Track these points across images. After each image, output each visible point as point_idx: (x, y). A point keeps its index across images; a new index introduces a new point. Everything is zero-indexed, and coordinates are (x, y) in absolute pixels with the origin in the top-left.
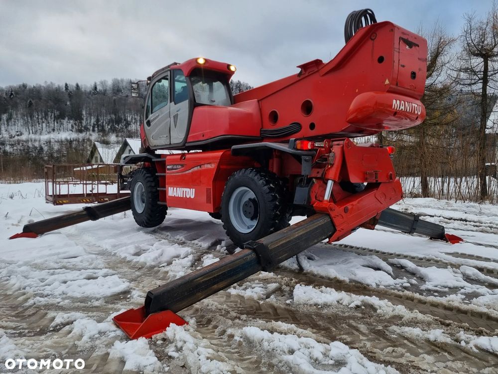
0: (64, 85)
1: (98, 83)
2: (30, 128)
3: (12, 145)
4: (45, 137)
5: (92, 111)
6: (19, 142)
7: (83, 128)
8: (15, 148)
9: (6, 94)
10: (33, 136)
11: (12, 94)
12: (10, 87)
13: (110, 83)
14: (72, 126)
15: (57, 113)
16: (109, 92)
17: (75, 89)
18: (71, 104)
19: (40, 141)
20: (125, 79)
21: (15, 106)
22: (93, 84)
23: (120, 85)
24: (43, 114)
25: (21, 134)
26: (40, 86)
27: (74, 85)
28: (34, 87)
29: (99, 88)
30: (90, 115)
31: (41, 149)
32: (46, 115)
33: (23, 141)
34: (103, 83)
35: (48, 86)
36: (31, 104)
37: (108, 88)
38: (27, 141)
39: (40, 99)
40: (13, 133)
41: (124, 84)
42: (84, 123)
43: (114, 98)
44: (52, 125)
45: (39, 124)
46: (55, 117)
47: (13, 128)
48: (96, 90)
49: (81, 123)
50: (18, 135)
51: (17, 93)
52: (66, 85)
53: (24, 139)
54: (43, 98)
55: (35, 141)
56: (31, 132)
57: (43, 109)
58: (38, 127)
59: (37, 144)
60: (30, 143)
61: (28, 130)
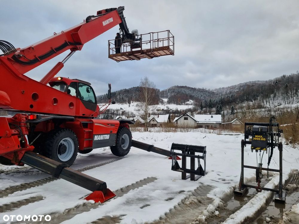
2: (286, 100)
3: (275, 111)
4: (294, 105)
6: (279, 109)
8: (276, 113)
9: (274, 83)
10: (287, 105)
11: (277, 82)
12: (276, 78)
19: (291, 108)
21: (278, 89)
24: (295, 91)
25: (281, 105)
26: (294, 74)
28: (290, 76)
31: (292, 112)
33: (281, 108)
36: (287, 86)
38: (283, 109)
39: (293, 82)
40: (276, 104)
45: (292, 97)
47: (276, 101)
50: (279, 105)
51: (280, 81)
53: (282, 107)
54: (295, 81)
55: (288, 108)
56: (286, 103)
57: (295, 88)
58: (291, 99)
59: (289, 110)
60: (285, 109)
61: (284, 102)
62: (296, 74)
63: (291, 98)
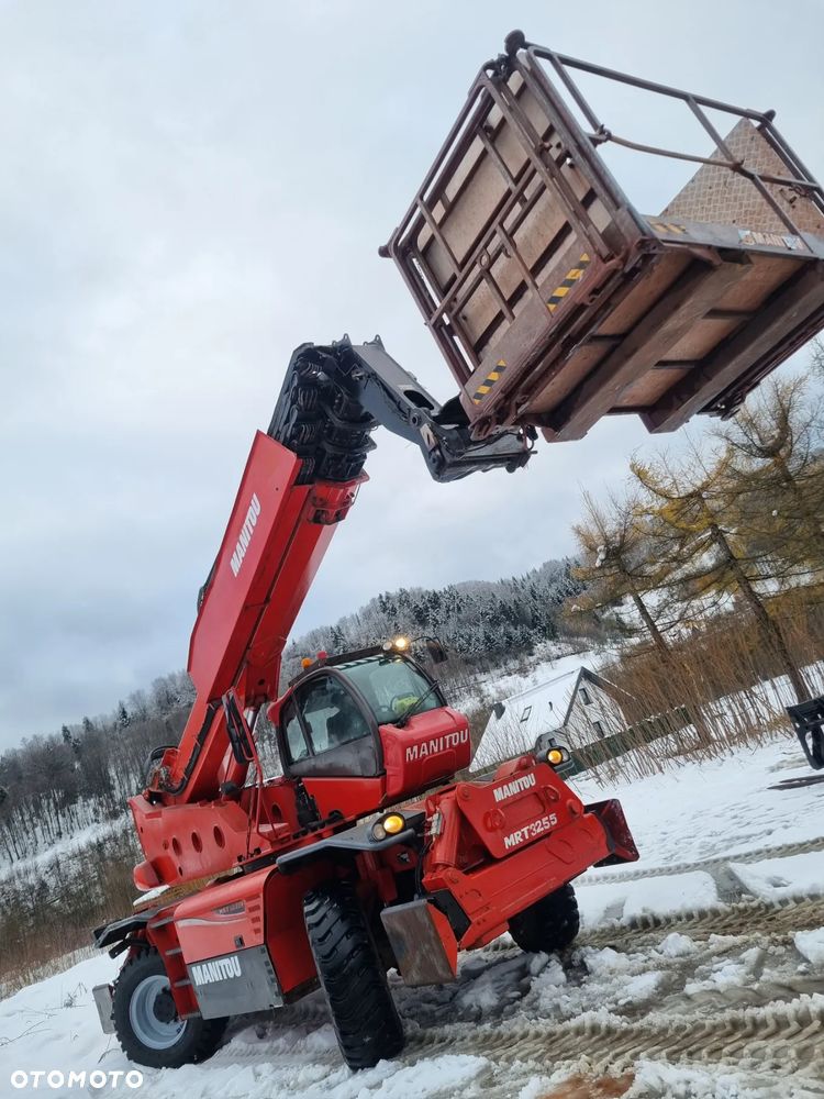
0: (61, 732)
1: (126, 701)
2: (11, 848)
4: (44, 857)
5: (128, 762)
7: (118, 807)
10: (20, 865)
13: (149, 692)
14: (95, 811)
15: (59, 795)
16: (153, 712)
17: (83, 731)
18: (82, 765)
19: (36, 870)
20: (176, 673)
22: (116, 708)
23: (171, 689)
24: (32, 807)
26: (15, 752)
27: (81, 723)
29: (129, 711)
30: (126, 771)
31: (43, 885)
32: (38, 806)
34: (136, 697)
35: (31, 747)
37: (148, 704)
38: (11, 880)
39: (20, 778)
41: (178, 683)
42: (118, 795)
43: (165, 718)
44: (55, 825)
45: (28, 833)
46: (56, 804)
48: (125, 717)
49: (112, 796)
52: (65, 729)
54: (24, 774)
55: (27, 872)
56: (14, 856)
57: (30, 798)
58: (27, 840)
59: (32, 880)
60: (17, 882)
61: (7, 855)
62: (21, 747)
63: (24, 833)
